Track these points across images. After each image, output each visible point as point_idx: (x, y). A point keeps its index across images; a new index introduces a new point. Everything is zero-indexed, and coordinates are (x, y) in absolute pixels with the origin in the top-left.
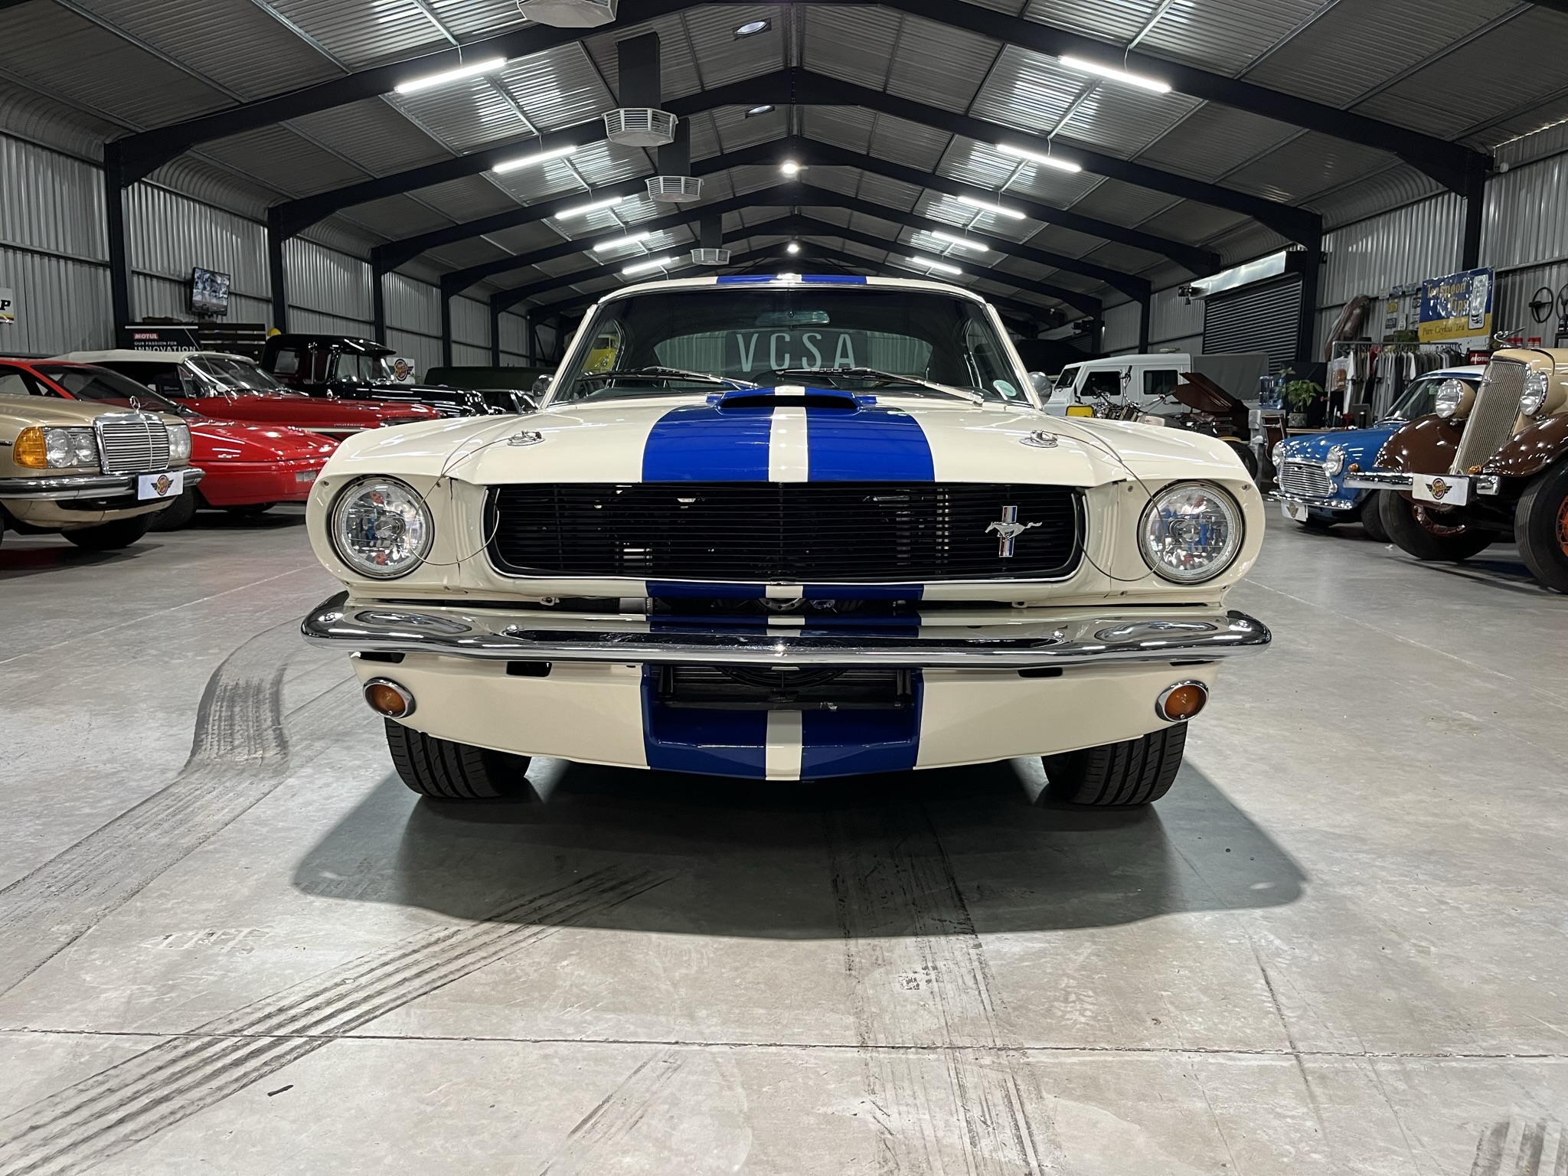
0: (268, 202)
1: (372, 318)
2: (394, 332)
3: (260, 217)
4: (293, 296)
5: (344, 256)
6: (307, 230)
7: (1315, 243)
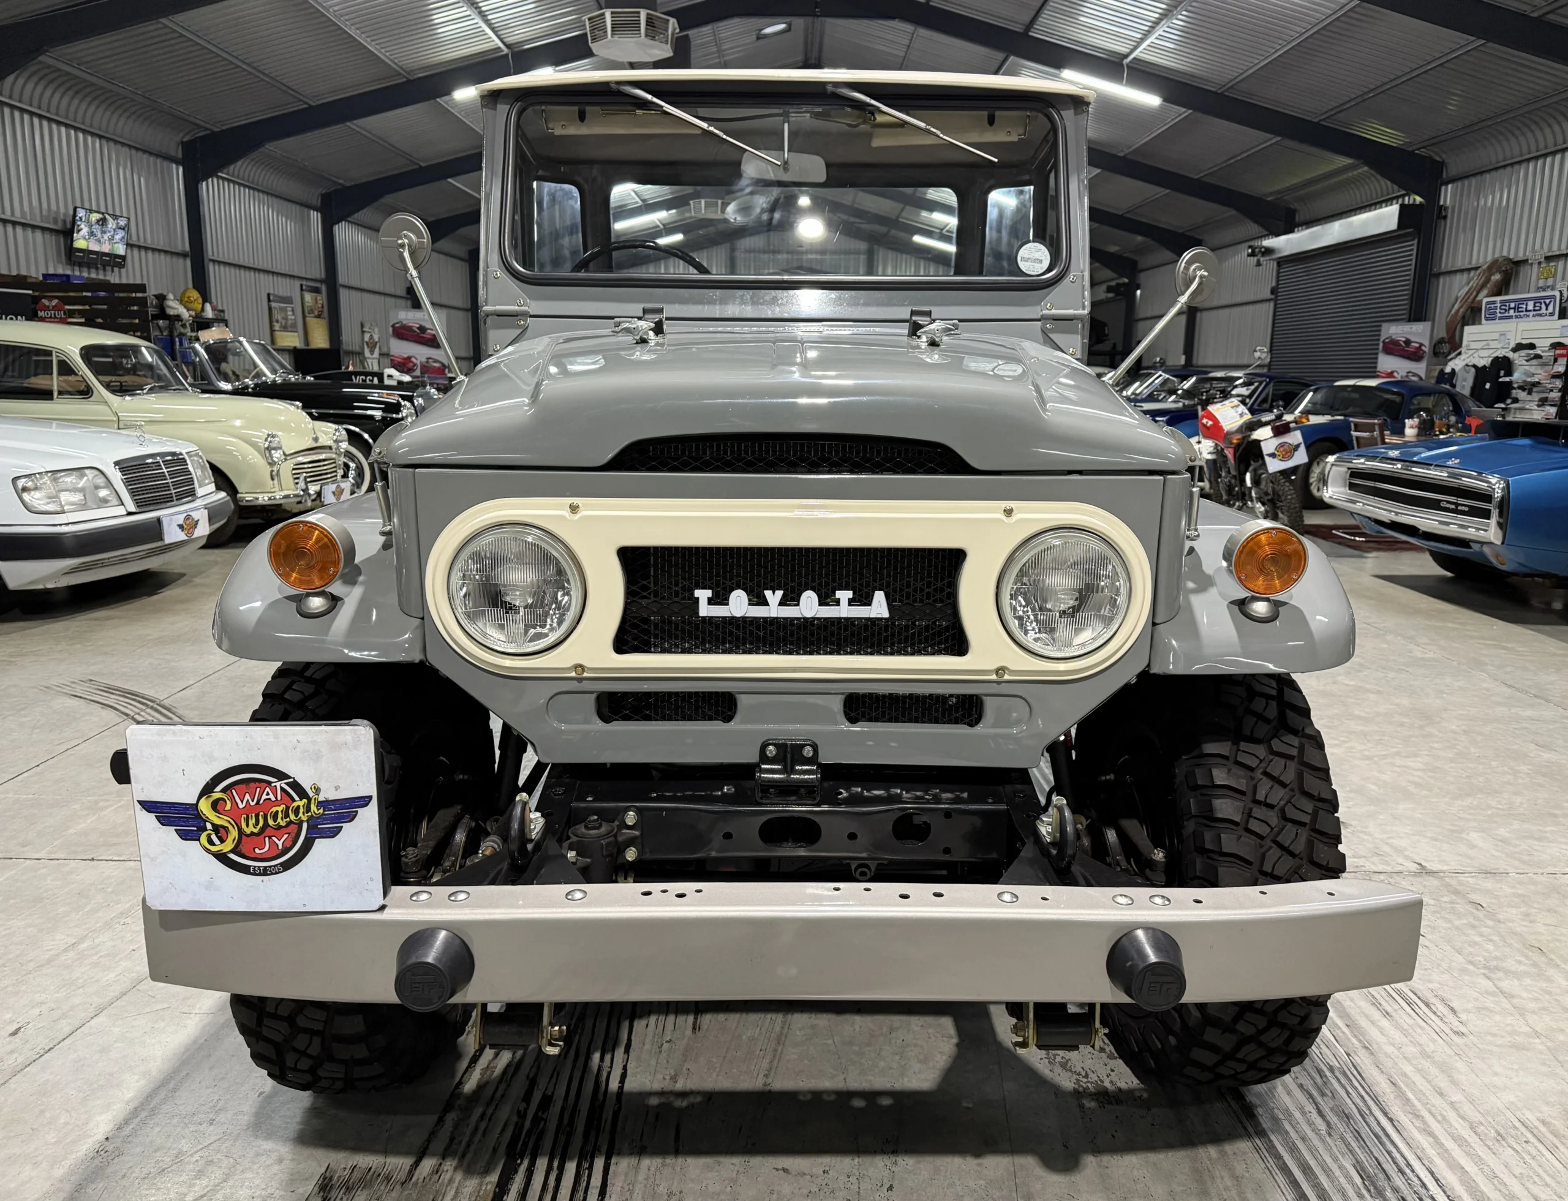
0: (181, 135)
1: (323, 276)
2: (353, 293)
3: (173, 153)
4: (211, 250)
5: (286, 203)
6: (232, 168)
7: (1432, 196)
